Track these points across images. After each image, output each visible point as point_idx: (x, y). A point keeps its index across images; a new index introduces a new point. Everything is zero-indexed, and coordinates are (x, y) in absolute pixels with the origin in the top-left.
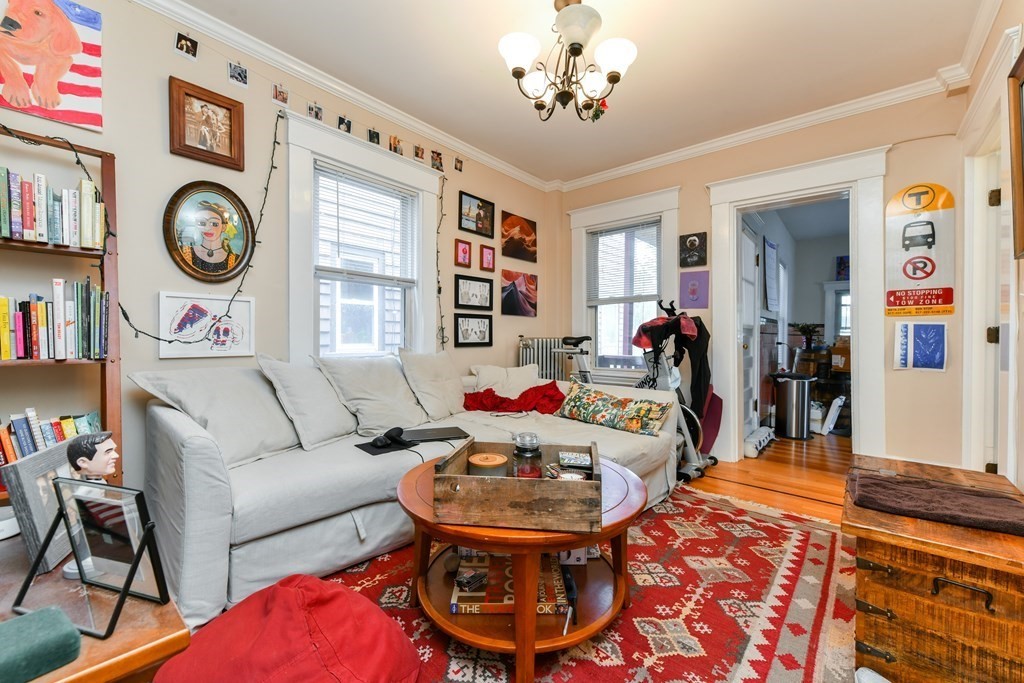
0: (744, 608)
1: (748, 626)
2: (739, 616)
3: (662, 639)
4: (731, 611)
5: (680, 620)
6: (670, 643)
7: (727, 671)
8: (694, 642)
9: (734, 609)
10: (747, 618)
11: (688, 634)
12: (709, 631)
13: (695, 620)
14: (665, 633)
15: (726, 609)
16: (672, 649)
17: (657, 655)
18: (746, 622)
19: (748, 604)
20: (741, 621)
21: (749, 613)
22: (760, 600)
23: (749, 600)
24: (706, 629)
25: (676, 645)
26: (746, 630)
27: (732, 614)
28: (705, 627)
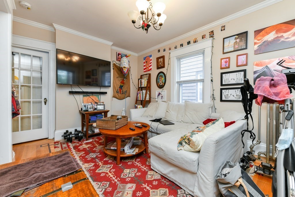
0: (103, 187)
1: (97, 184)
2: (101, 184)
3: (104, 167)
4: (104, 183)
5: (108, 172)
6: (103, 168)
7: (90, 173)
8: (100, 171)
9: (104, 184)
10: (99, 185)
11: (103, 171)
12: (101, 175)
13: (106, 174)
14: (106, 168)
15: (106, 183)
16: (101, 168)
17: (101, 165)
18: (98, 184)
19: (104, 189)
20: (99, 183)
21: (100, 187)
22: (103, 194)
23: (105, 191)
24: (102, 175)
25: (102, 169)
26: (96, 183)
27: (103, 183)
28: (103, 175)
